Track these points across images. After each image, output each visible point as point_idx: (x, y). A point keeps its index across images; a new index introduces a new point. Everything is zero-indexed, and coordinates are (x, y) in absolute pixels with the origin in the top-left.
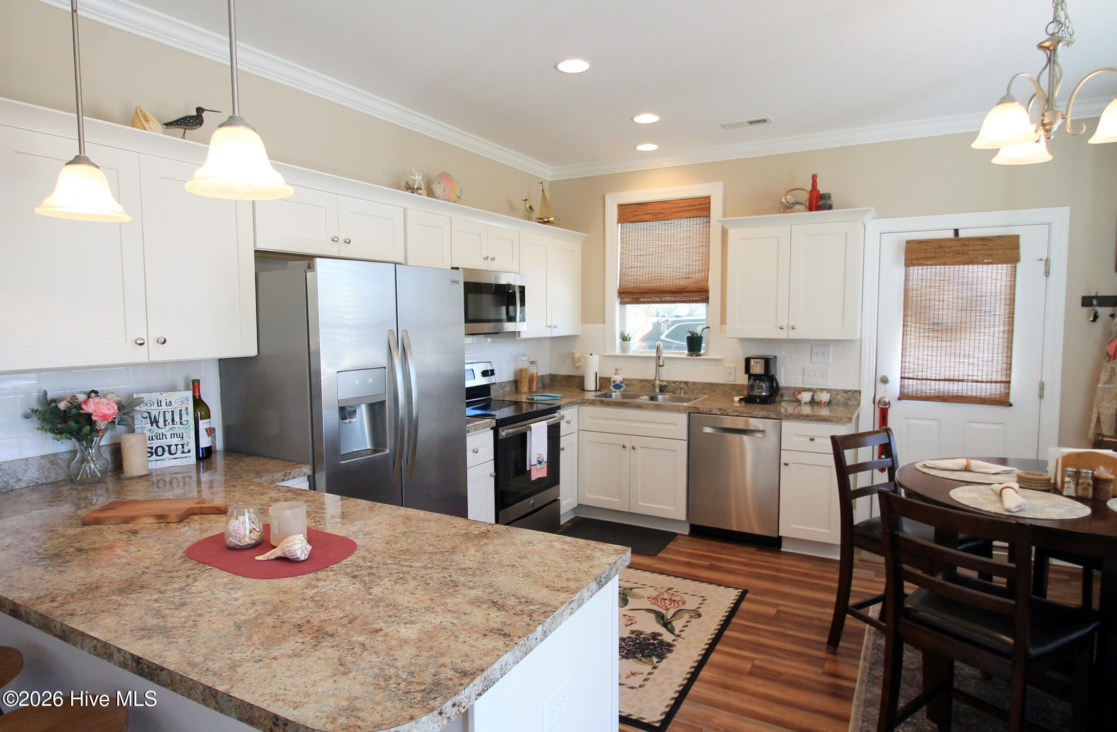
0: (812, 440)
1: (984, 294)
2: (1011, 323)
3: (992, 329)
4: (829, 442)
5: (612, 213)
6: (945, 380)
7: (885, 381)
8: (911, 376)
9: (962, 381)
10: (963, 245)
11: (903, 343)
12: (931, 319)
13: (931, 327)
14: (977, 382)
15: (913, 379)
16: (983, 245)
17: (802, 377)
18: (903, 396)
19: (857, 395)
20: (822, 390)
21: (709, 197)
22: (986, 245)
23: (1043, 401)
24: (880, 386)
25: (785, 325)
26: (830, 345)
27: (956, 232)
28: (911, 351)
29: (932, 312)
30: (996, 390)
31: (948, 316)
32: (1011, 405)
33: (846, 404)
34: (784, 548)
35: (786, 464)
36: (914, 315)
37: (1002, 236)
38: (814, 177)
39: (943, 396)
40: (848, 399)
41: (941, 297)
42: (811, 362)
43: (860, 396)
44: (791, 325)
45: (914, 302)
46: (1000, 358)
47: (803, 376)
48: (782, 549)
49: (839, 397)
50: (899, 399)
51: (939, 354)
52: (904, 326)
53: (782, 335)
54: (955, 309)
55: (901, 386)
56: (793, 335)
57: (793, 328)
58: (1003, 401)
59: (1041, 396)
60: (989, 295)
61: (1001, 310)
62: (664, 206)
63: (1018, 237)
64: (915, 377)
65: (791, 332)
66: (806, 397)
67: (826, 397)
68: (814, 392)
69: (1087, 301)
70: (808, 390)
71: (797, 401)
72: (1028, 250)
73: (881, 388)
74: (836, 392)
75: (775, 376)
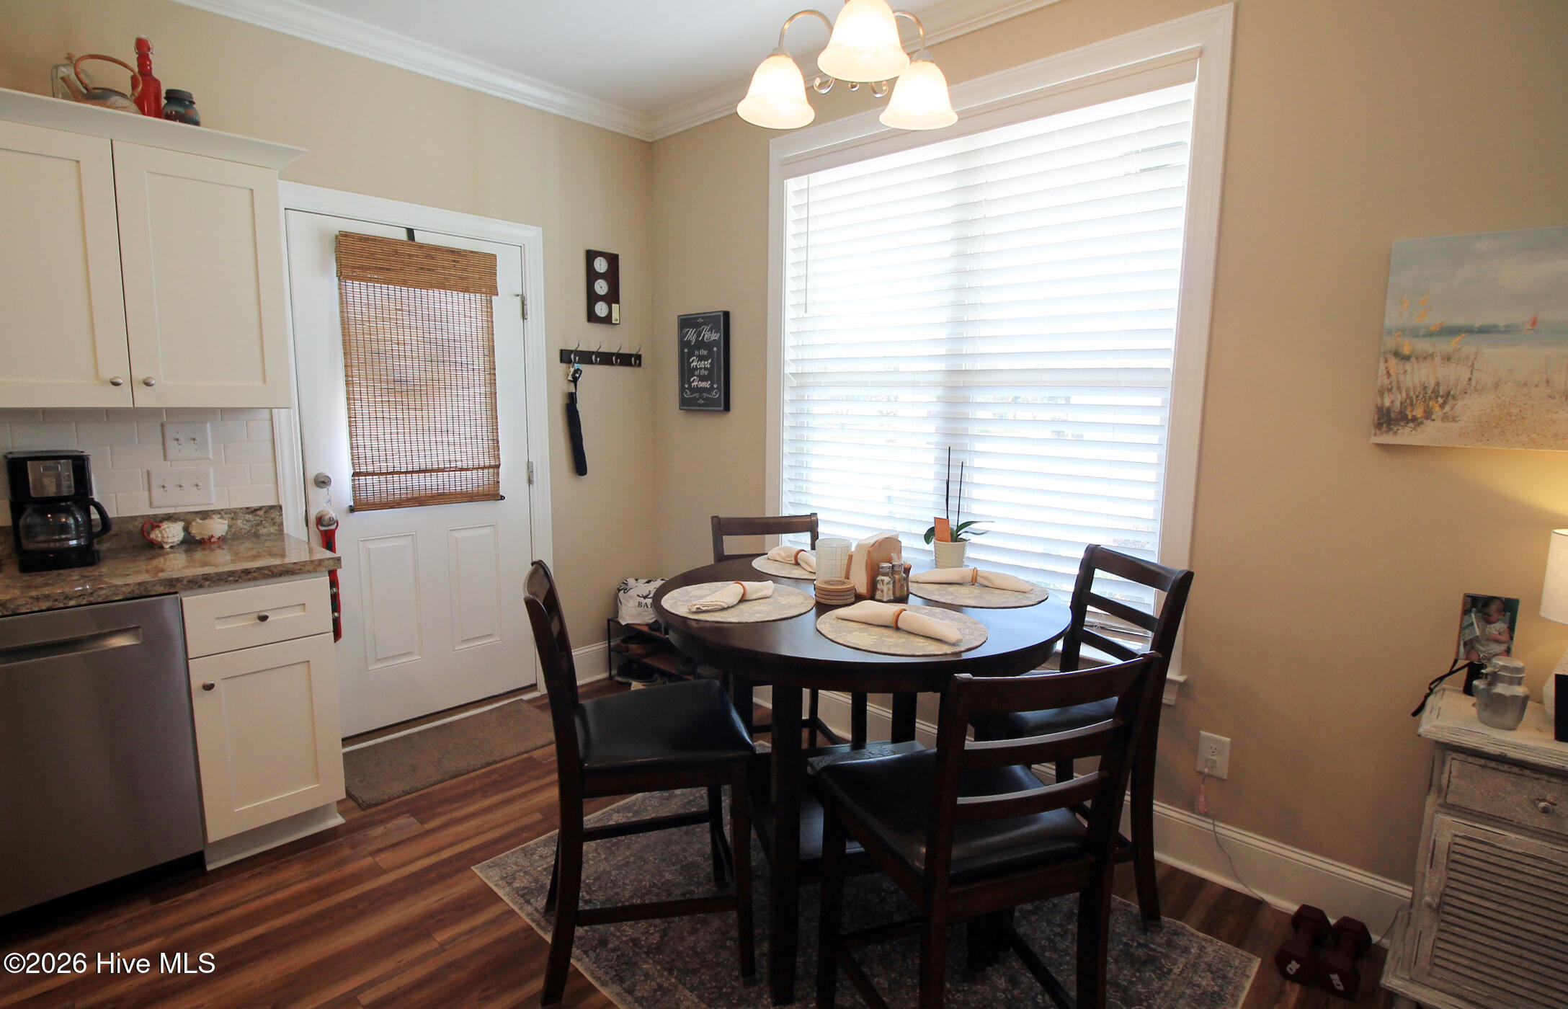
0: (263, 618)
1: (457, 338)
2: (493, 383)
3: (472, 390)
6: (419, 472)
7: (322, 482)
8: (370, 469)
9: (443, 470)
10: (428, 256)
11: (349, 413)
12: (390, 373)
13: (391, 386)
14: (462, 470)
15: (373, 474)
16: (454, 261)
17: (147, 493)
18: (358, 505)
19: (274, 514)
20: (205, 515)
22: (458, 262)
23: (534, 487)
24: (315, 493)
25: (123, 378)
26: (207, 422)
27: (410, 232)
28: (364, 427)
29: (390, 361)
30: (484, 479)
31: (407, 367)
32: (502, 498)
33: (256, 535)
34: (210, 863)
35: (208, 687)
36: (362, 366)
37: (476, 253)
38: (141, 44)
39: (419, 497)
40: (258, 525)
41: (401, 337)
42: (165, 459)
43: (281, 515)
44: (139, 375)
45: (361, 343)
46: (484, 432)
47: (150, 490)
48: (209, 868)
49: (239, 522)
50: (352, 510)
51: (407, 431)
52: (347, 383)
53: (117, 399)
54: (422, 358)
55: (354, 487)
56: (145, 399)
57: (147, 384)
58: (493, 494)
59: (530, 482)
60: (463, 339)
61: (480, 362)
63: (494, 256)
64: (377, 470)
65: (141, 392)
66: (173, 533)
67: (218, 527)
68: (187, 519)
69: (565, 356)
70: (170, 518)
71: (155, 548)
72: (506, 278)
73: (317, 495)
74: (233, 514)
75: (96, 496)
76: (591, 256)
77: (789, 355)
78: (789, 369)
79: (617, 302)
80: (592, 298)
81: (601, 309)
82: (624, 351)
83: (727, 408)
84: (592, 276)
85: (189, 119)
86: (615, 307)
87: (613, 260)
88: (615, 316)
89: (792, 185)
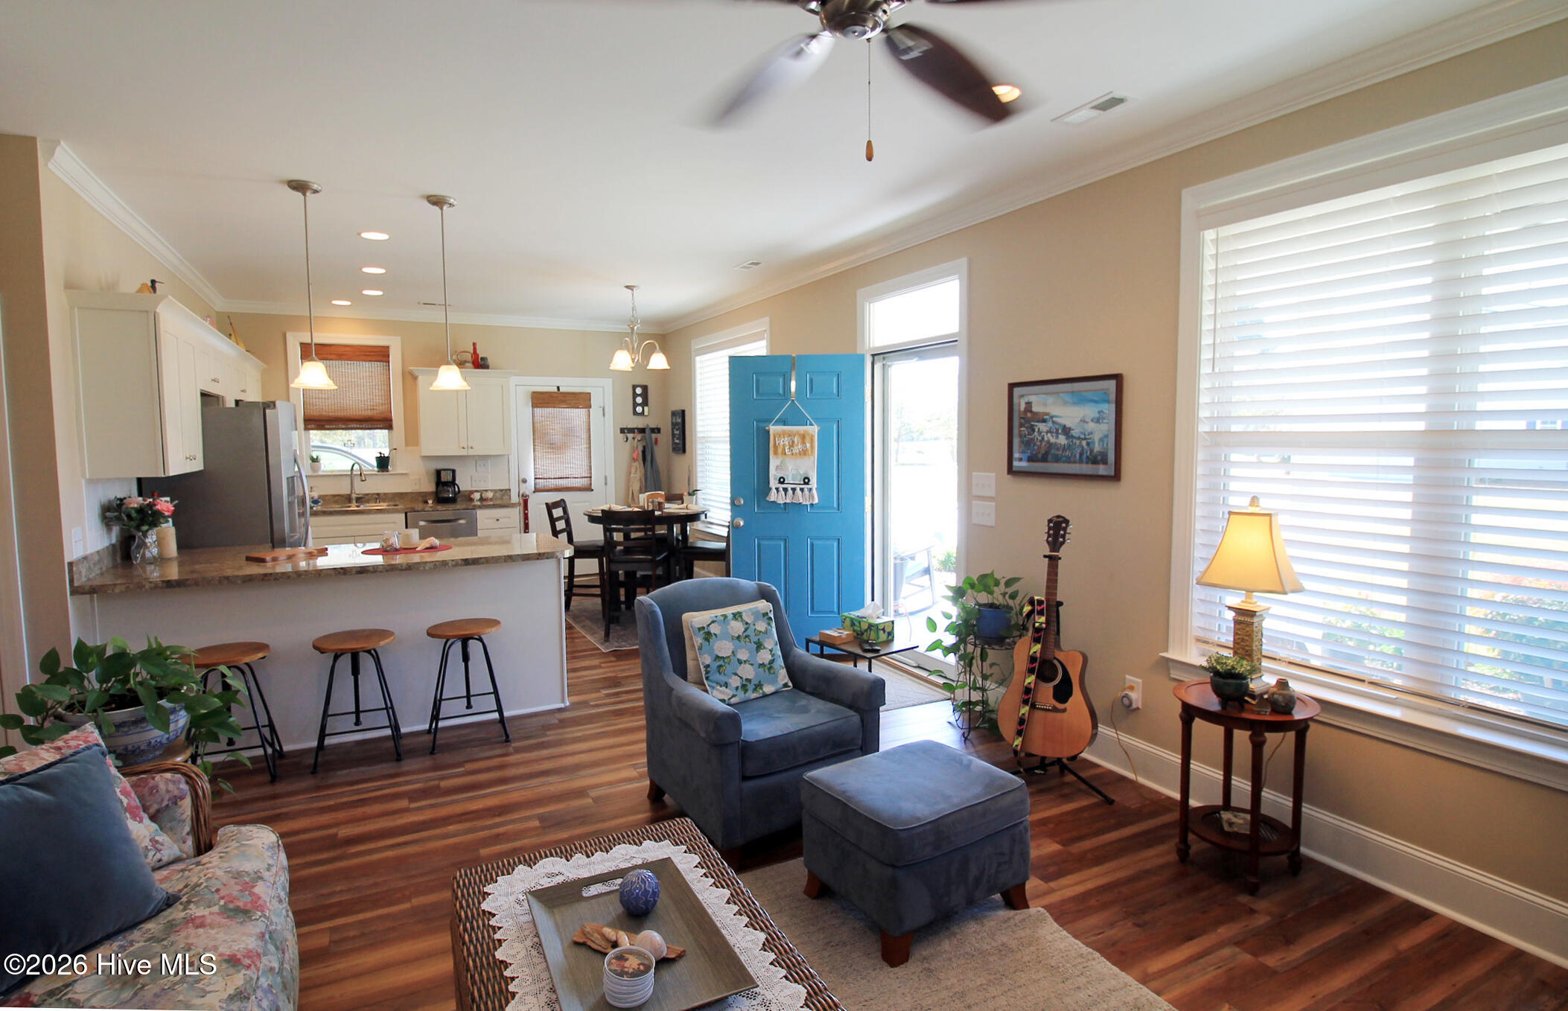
0: (498, 520)
1: (574, 426)
2: (589, 443)
3: (580, 446)
4: (545, 506)
5: (294, 351)
6: (557, 478)
7: (525, 481)
8: (541, 476)
9: (567, 478)
10: (563, 397)
11: (534, 456)
12: (548, 440)
13: (548, 446)
14: (574, 477)
15: (541, 479)
16: (575, 397)
17: (470, 483)
18: (536, 490)
19: (508, 492)
20: (486, 491)
21: (388, 347)
22: (577, 397)
23: (607, 487)
24: (522, 485)
25: (466, 446)
26: (489, 460)
27: (558, 388)
28: (539, 461)
29: (548, 436)
30: (584, 482)
31: (557, 438)
32: (592, 490)
33: (502, 496)
36: (539, 439)
37: (581, 392)
38: (474, 344)
39: (557, 488)
40: (502, 493)
41: (553, 426)
42: (476, 472)
43: (510, 492)
44: (470, 445)
45: (538, 430)
46: (585, 462)
47: (472, 483)
49: (497, 494)
50: (534, 492)
51: (554, 462)
52: (534, 445)
53: (464, 452)
54: (560, 435)
55: (535, 483)
56: (471, 452)
57: (472, 448)
58: (589, 489)
59: (606, 484)
60: (577, 426)
61: (584, 436)
62: (348, 349)
63: (590, 394)
64: (543, 477)
65: (470, 450)
66: (477, 496)
67: (490, 495)
68: (481, 492)
69: (622, 431)
70: (477, 491)
71: (472, 500)
72: (595, 401)
73: (523, 485)
74: (495, 491)
75: (457, 482)
76: (634, 387)
77: (699, 429)
78: (699, 435)
79: (647, 405)
80: (635, 405)
81: (639, 409)
82: (640, 426)
83: (684, 451)
84: (635, 396)
85: (487, 367)
86: (646, 409)
87: (645, 388)
88: (646, 413)
89: (698, 359)
